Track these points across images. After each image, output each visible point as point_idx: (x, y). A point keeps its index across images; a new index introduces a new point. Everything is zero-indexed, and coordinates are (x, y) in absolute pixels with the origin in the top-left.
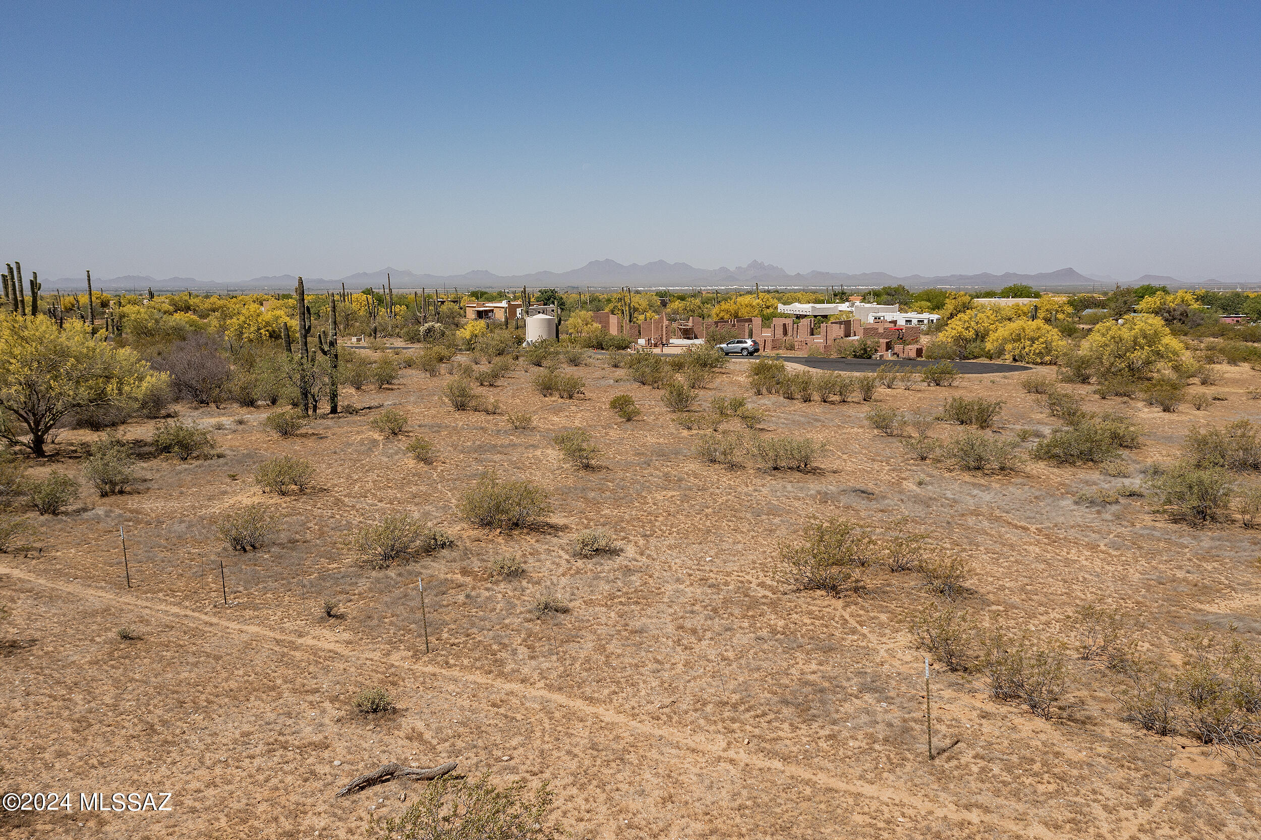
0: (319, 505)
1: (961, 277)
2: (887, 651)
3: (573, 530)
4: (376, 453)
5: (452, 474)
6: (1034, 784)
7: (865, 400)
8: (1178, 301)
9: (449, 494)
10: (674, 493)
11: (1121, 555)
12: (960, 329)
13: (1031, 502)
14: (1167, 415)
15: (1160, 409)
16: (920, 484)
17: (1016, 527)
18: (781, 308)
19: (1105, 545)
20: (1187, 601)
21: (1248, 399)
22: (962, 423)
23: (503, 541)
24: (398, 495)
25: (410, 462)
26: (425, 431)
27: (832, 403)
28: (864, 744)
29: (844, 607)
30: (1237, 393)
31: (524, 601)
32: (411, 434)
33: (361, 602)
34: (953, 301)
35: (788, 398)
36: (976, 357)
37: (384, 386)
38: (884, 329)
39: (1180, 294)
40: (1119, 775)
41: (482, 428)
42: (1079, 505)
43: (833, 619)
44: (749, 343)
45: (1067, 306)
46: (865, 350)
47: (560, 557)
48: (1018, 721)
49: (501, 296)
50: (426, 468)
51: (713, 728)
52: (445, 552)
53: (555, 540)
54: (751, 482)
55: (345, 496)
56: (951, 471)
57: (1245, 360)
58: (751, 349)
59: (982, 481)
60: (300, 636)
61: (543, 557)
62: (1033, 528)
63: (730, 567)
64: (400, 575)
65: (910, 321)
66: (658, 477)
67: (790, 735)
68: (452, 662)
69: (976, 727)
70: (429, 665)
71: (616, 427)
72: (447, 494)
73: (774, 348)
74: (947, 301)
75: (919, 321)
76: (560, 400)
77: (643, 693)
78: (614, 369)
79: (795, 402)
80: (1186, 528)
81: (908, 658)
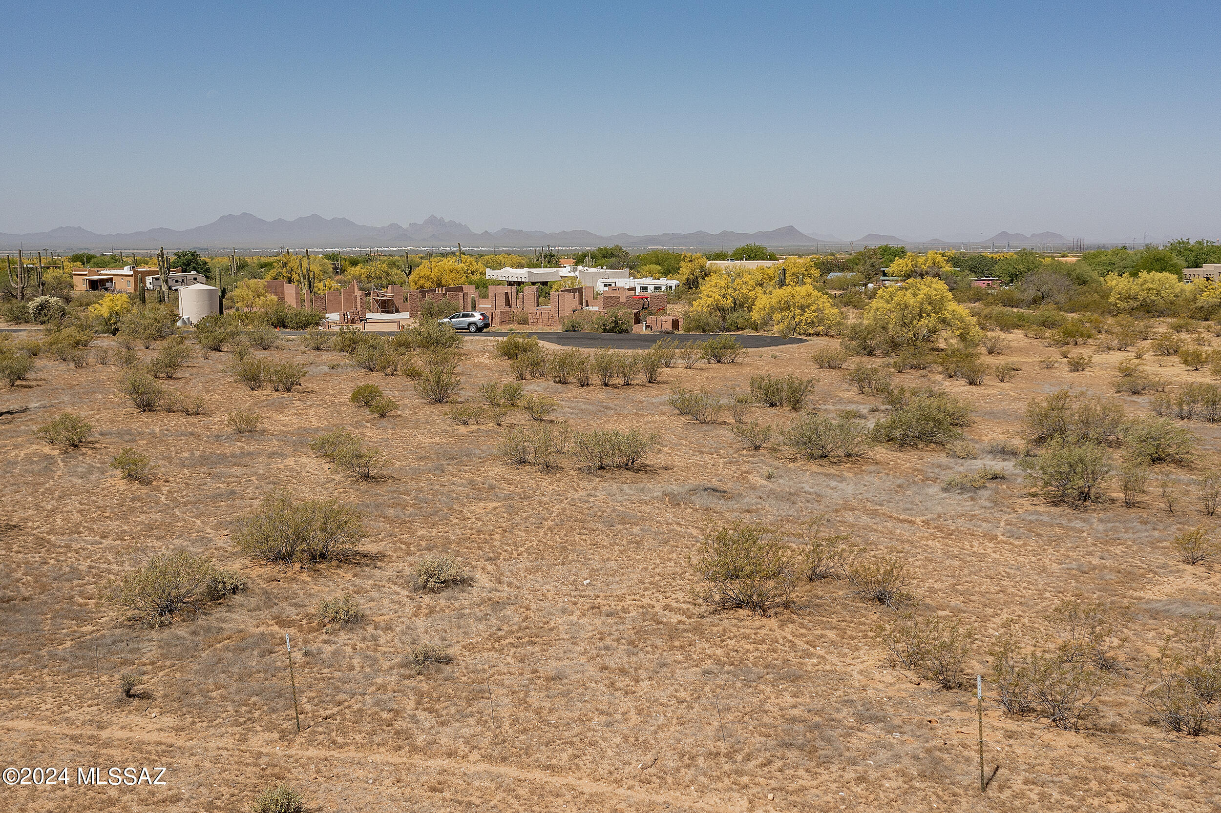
0: (15, 548)
1: (674, 237)
2: (861, 672)
3: (394, 558)
4: (59, 473)
5: (186, 495)
6: (1104, 804)
7: (650, 382)
8: (928, 264)
9: (198, 522)
10: (496, 504)
11: (1025, 544)
12: (717, 297)
13: (897, 491)
14: (974, 389)
15: (963, 382)
16: (769, 477)
17: (901, 521)
18: (490, 274)
19: (1003, 535)
20: (1120, 589)
21: (1042, 369)
22: (772, 405)
23: (309, 579)
24: (126, 528)
25: (117, 481)
26: (111, 440)
27: (615, 386)
28: (901, 783)
29: (781, 627)
30: (1026, 362)
31: (385, 653)
32: (96, 445)
33: (161, 674)
34: (689, 264)
35: (560, 382)
36: (738, 329)
37: (16, 383)
38: (627, 297)
39: (930, 255)
40: (1177, 784)
41: (192, 434)
42: (949, 492)
43: (777, 642)
44: (477, 317)
45: (813, 269)
46: (616, 322)
47: (398, 594)
48: (1048, 736)
49: (116, 261)
50: (145, 490)
51: (720, 785)
52: (238, 598)
53: (377, 572)
54: (578, 486)
55: (48, 533)
56: (794, 461)
57: (1018, 327)
58: (480, 324)
59: (833, 471)
60: (100, 727)
61: (374, 594)
62: (918, 520)
63: (618, 590)
64: (194, 633)
65: (646, 288)
66: (462, 485)
67: (815, 783)
68: (340, 740)
69: (1007, 748)
70: (310, 748)
71: (369, 425)
72: (194, 522)
73: (502, 322)
74: (682, 264)
75: (656, 288)
76: (275, 394)
77: (610, 753)
78: (318, 352)
79: (570, 386)
80: (1069, 511)
81: (890, 679)
